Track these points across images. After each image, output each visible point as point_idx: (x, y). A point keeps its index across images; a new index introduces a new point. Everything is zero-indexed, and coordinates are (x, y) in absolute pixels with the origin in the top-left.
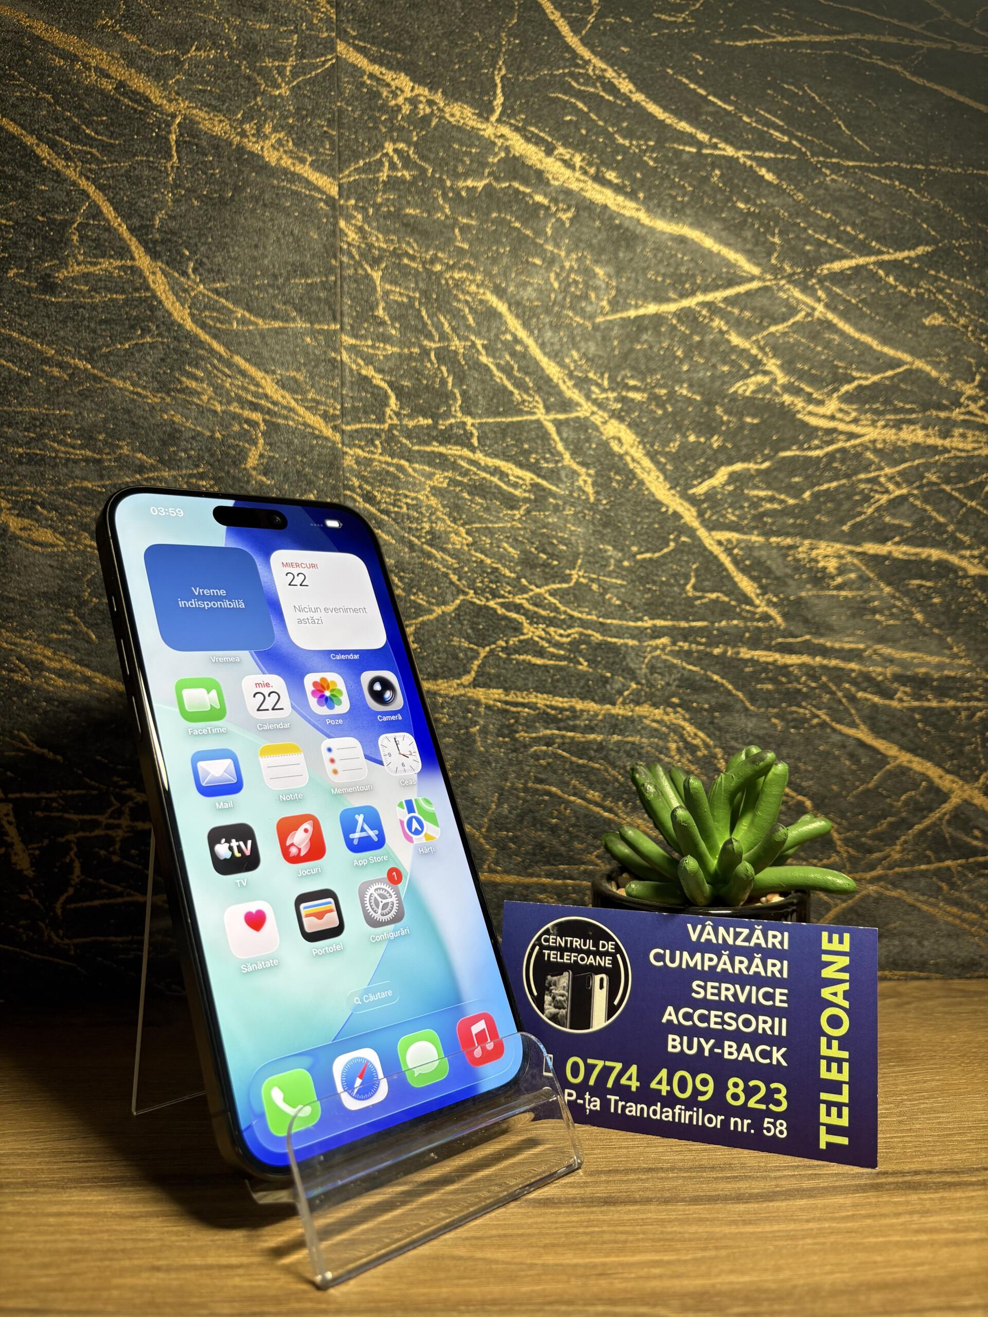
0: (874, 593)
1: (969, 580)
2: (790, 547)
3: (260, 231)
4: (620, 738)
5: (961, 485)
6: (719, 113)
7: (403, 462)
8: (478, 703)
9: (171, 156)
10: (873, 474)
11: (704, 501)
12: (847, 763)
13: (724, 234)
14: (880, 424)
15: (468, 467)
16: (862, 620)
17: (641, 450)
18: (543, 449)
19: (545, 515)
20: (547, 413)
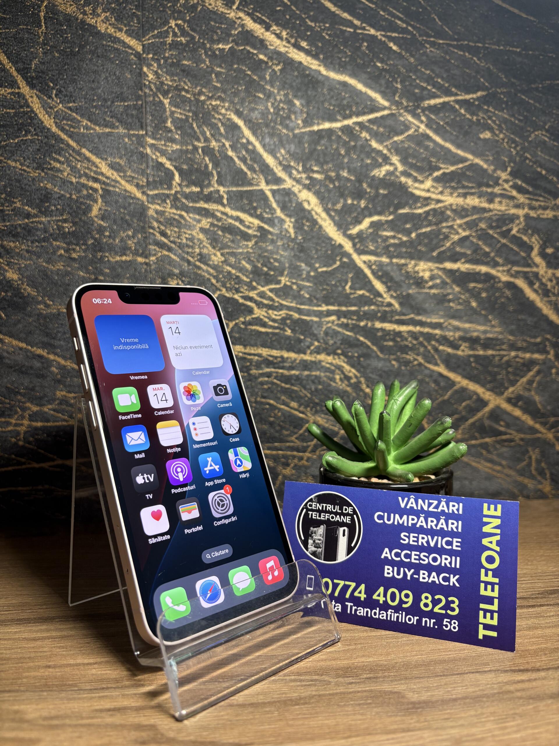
0: (449, 291)
1: (501, 284)
2: (404, 265)
3: (95, 72)
4: (308, 373)
5: (498, 231)
6: (366, 9)
7: (184, 213)
9: (41, 26)
10: (450, 224)
11: (356, 238)
12: (433, 385)
13: (369, 81)
14: (456, 194)
15: (221, 216)
16: (443, 306)
17: (321, 208)
18: (265, 206)
19: (266, 245)
20: (267, 185)
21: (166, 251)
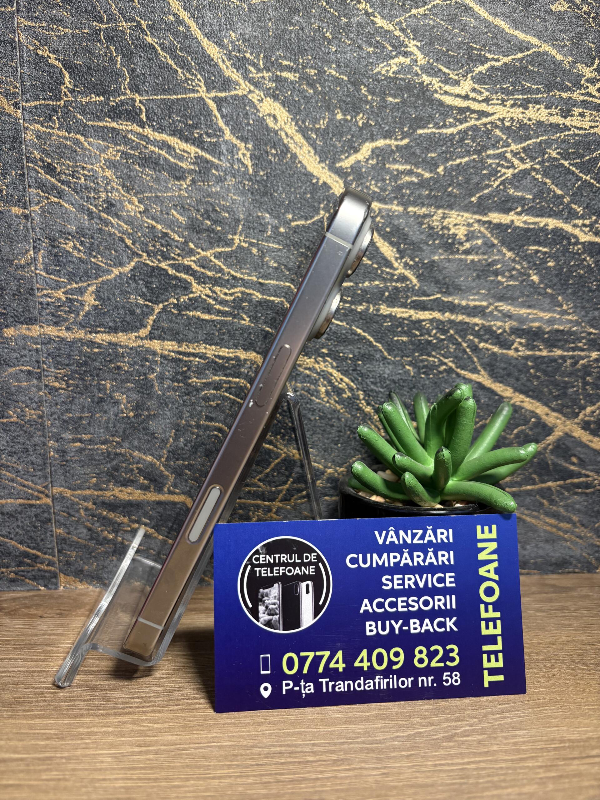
0: (497, 258)
1: (580, 246)
2: (425, 216)
5: (578, 161)
7: (78, 136)
8: (154, 353)
10: (500, 151)
11: (350, 174)
14: (509, 103)
15: (138, 141)
16: (487, 281)
17: (293, 127)
18: (206, 125)
19: (208, 185)
20: (208, 91)
21: (55, 197)
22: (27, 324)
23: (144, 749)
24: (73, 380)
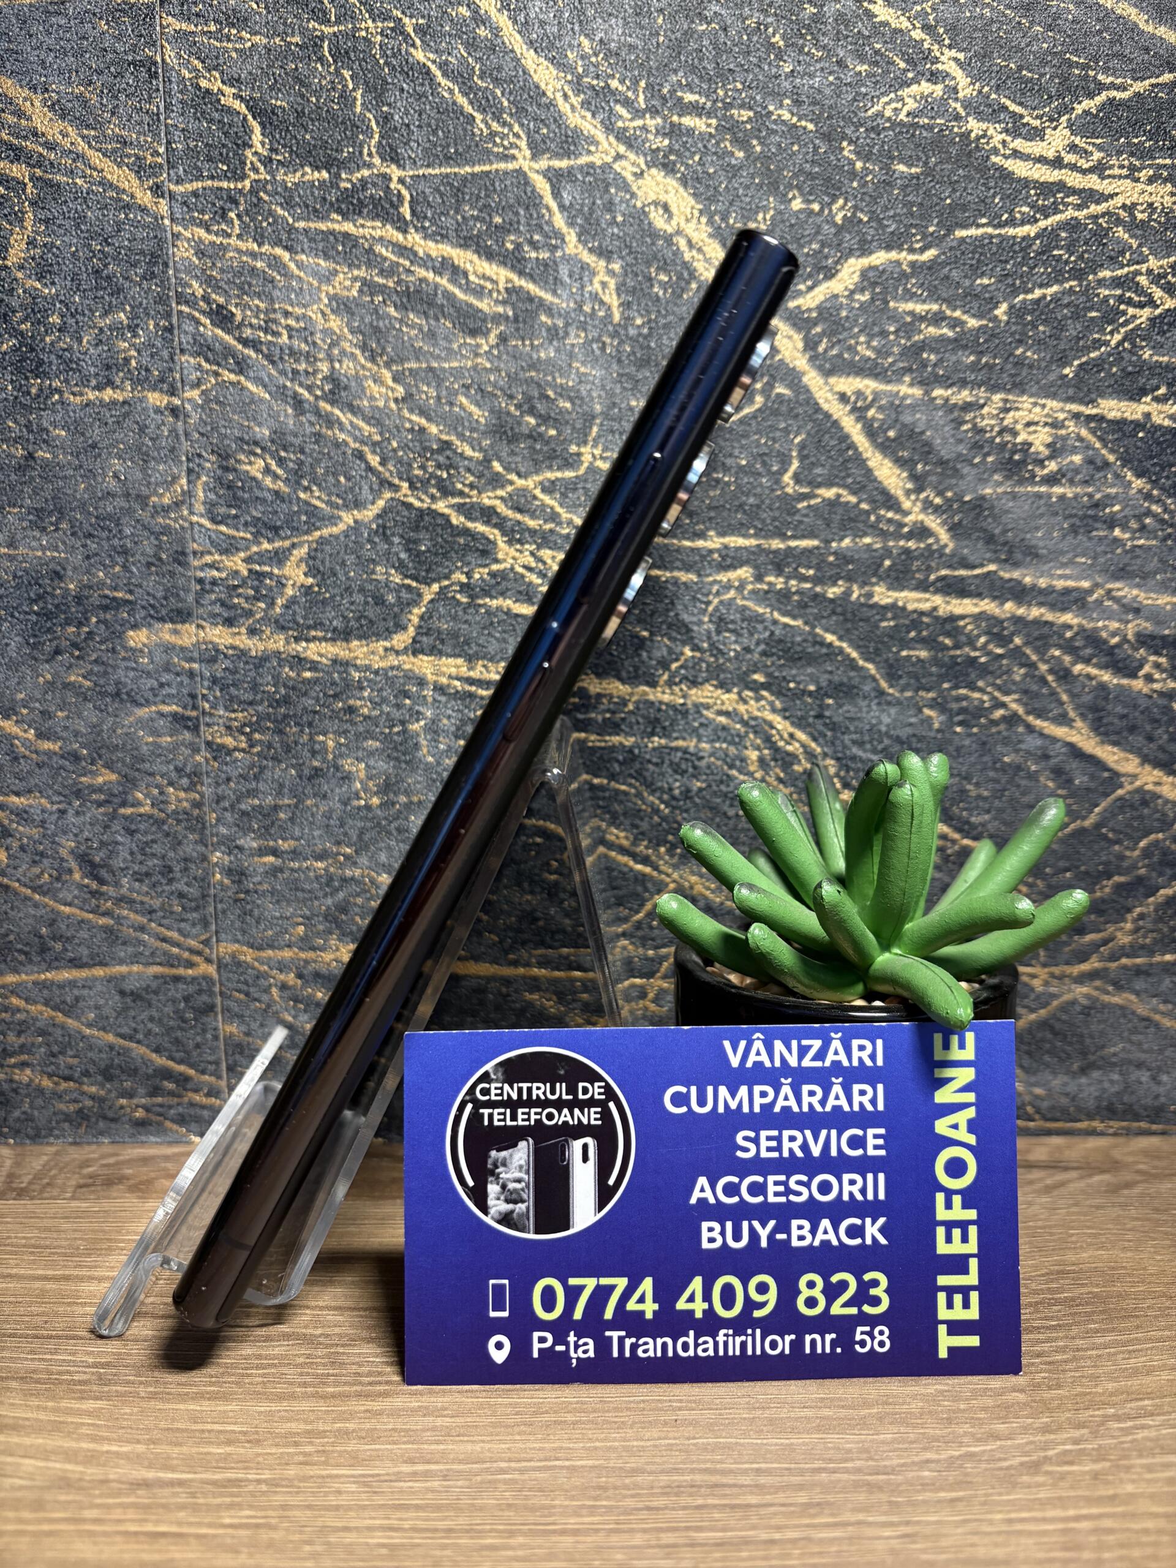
0: (1113, 491)
2: (967, 407)
4: (663, 741)
7: (279, 251)
8: (421, 682)
10: (1125, 271)
11: (815, 324)
12: (1051, 784)
14: (1143, 175)
15: (394, 258)
16: (1090, 539)
17: (703, 226)
18: (529, 225)
19: (532, 345)
20: (534, 157)
21: (230, 371)
22: (173, 621)
23: (420, 1468)
24: (262, 730)
